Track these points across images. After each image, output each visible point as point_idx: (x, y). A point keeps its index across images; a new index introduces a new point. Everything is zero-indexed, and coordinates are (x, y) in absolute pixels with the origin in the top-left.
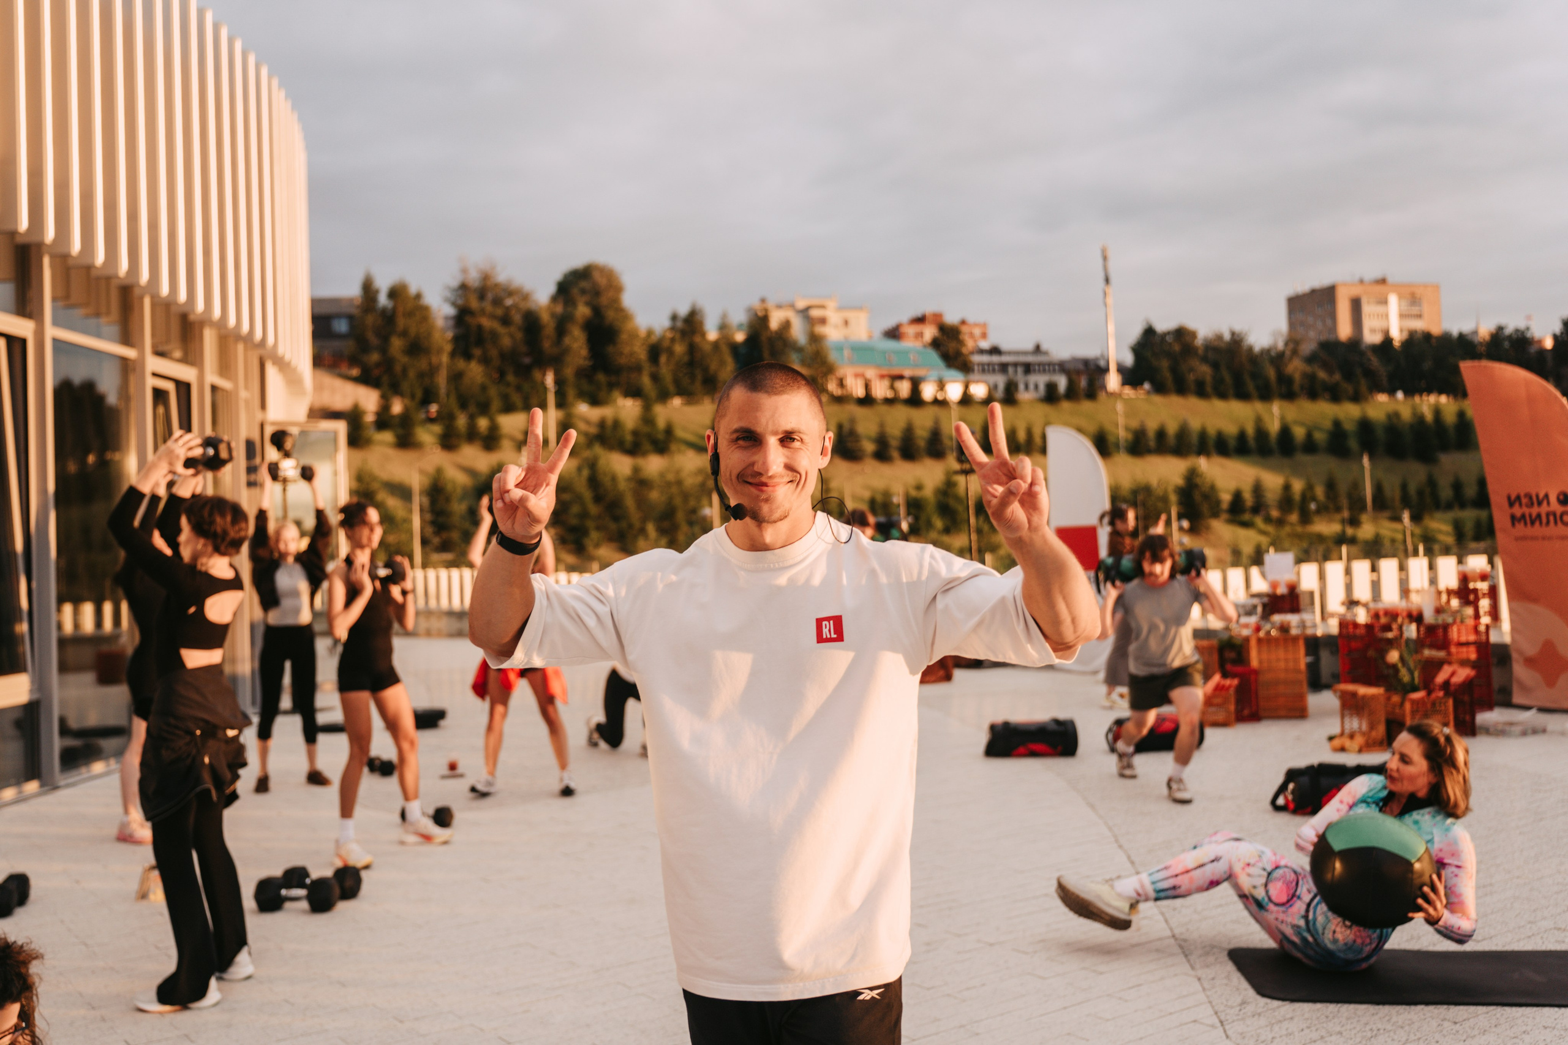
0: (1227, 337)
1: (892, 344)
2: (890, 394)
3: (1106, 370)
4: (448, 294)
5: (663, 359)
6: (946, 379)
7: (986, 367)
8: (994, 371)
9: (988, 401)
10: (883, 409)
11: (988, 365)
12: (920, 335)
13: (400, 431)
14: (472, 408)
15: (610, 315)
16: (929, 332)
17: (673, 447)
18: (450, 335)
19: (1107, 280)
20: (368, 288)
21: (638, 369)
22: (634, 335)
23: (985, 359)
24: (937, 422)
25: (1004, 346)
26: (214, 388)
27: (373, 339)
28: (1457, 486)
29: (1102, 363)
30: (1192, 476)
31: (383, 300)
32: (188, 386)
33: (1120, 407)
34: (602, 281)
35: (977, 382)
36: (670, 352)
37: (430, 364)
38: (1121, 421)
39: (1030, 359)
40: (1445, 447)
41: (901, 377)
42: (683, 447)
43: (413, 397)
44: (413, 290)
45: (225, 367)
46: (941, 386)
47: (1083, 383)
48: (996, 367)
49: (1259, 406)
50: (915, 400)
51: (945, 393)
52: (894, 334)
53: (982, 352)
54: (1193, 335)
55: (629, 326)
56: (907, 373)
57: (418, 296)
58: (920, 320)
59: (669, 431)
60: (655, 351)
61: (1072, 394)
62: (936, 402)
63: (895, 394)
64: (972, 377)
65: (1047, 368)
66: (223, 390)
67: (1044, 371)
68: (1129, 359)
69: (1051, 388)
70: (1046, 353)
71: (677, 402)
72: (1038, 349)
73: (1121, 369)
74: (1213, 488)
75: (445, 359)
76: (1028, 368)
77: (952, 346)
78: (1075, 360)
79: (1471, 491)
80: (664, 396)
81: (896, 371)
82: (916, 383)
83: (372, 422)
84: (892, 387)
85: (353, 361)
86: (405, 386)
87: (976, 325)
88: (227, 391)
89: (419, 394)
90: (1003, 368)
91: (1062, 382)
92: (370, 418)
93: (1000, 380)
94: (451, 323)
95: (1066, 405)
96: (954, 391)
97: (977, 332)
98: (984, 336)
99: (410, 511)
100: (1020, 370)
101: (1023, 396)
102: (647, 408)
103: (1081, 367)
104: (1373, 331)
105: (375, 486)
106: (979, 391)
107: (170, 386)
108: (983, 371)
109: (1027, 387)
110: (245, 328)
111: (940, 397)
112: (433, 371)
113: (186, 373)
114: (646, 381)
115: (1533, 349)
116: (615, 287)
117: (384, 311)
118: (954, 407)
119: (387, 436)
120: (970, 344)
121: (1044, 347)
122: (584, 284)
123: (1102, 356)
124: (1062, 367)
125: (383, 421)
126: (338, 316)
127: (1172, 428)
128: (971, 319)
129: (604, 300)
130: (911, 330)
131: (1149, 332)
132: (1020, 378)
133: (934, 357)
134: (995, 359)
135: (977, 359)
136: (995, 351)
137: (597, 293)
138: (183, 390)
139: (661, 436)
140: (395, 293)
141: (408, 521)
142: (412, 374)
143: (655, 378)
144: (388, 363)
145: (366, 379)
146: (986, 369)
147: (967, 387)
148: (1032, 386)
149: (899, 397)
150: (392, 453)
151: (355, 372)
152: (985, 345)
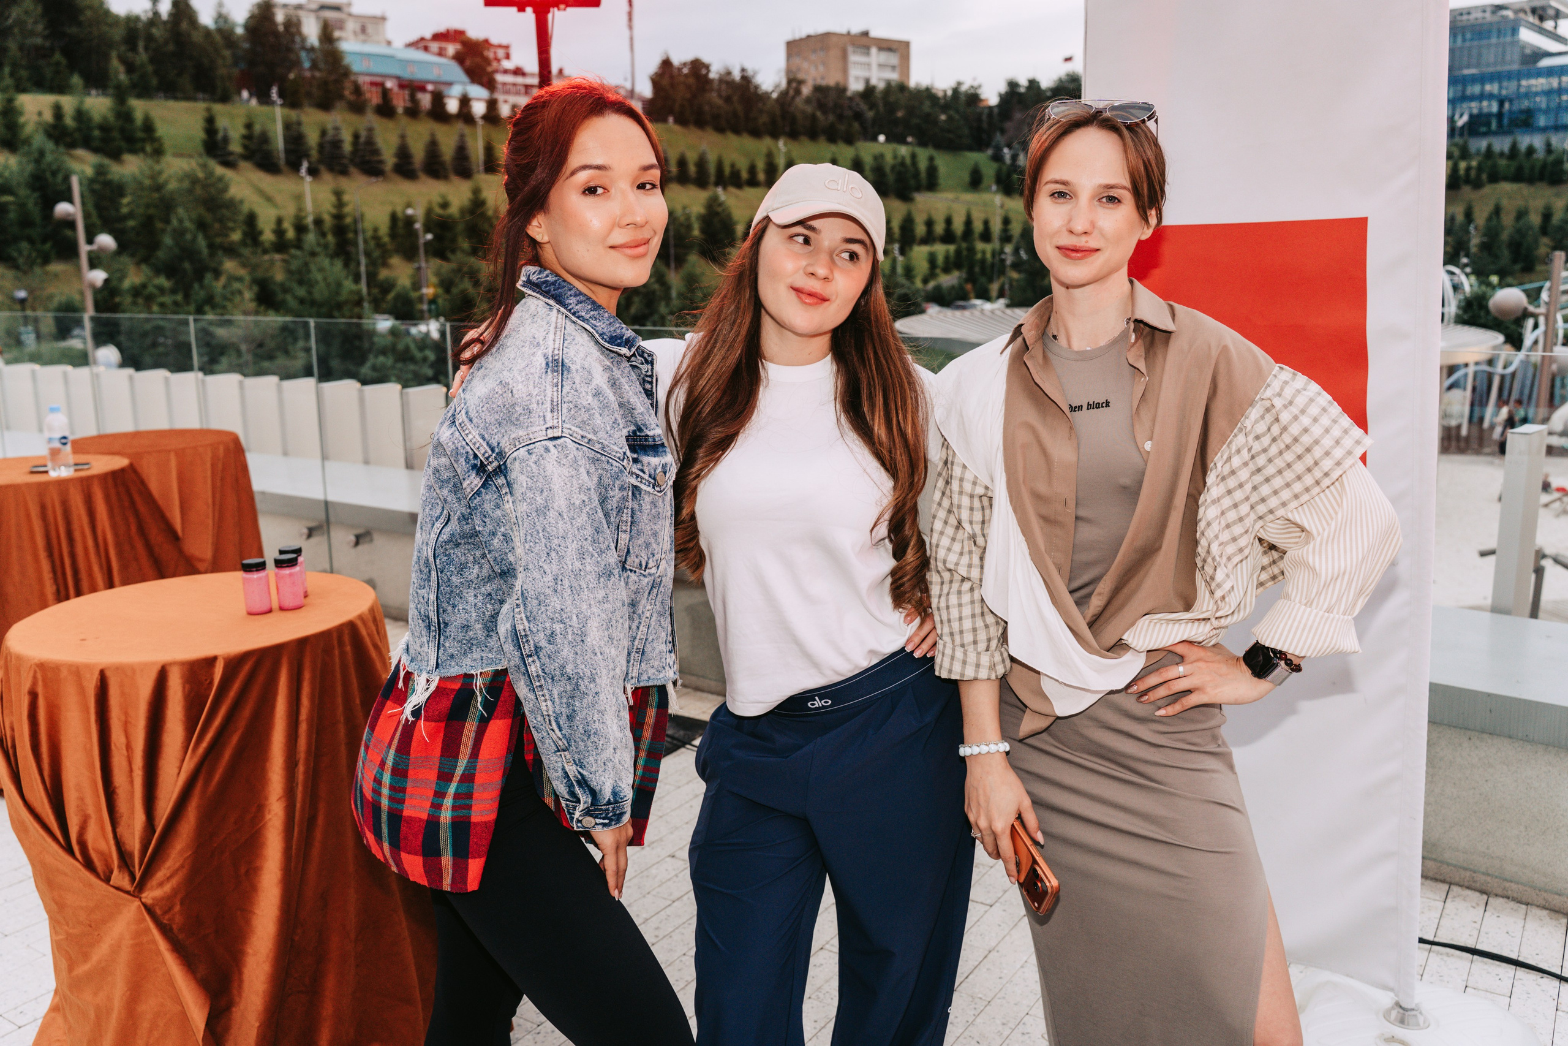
0: (737, 75)
1: (415, 55)
2: (412, 104)
6: (469, 95)
7: (510, 88)
8: (518, 91)
10: (404, 120)
11: (512, 85)
12: (443, 51)
16: (453, 48)
23: (509, 79)
24: (463, 139)
28: (930, 223)
30: (713, 205)
35: (502, 99)
40: (918, 189)
41: (423, 89)
46: (465, 101)
48: (520, 89)
49: (767, 141)
50: (438, 113)
51: (468, 109)
52: (418, 45)
53: (506, 72)
54: (707, 67)
56: (430, 86)
58: (443, 36)
62: (461, 116)
63: (416, 106)
64: (496, 95)
74: (729, 216)
77: (476, 62)
79: (939, 229)
81: (416, 82)
82: (438, 97)
84: (414, 98)
87: (500, 46)
90: (527, 89)
96: (479, 107)
97: (501, 53)
98: (508, 57)
102: (121, 102)
104: (857, 78)
106: (504, 110)
108: (508, 90)
115: (982, 104)
118: (480, 122)
120: (495, 65)
127: (692, 157)
128: (494, 40)
130: (434, 45)
131: (666, 63)
133: (456, 70)
134: (520, 80)
135: (502, 78)
136: (517, 72)
147: (492, 103)
149: (420, 109)
152: (508, 65)
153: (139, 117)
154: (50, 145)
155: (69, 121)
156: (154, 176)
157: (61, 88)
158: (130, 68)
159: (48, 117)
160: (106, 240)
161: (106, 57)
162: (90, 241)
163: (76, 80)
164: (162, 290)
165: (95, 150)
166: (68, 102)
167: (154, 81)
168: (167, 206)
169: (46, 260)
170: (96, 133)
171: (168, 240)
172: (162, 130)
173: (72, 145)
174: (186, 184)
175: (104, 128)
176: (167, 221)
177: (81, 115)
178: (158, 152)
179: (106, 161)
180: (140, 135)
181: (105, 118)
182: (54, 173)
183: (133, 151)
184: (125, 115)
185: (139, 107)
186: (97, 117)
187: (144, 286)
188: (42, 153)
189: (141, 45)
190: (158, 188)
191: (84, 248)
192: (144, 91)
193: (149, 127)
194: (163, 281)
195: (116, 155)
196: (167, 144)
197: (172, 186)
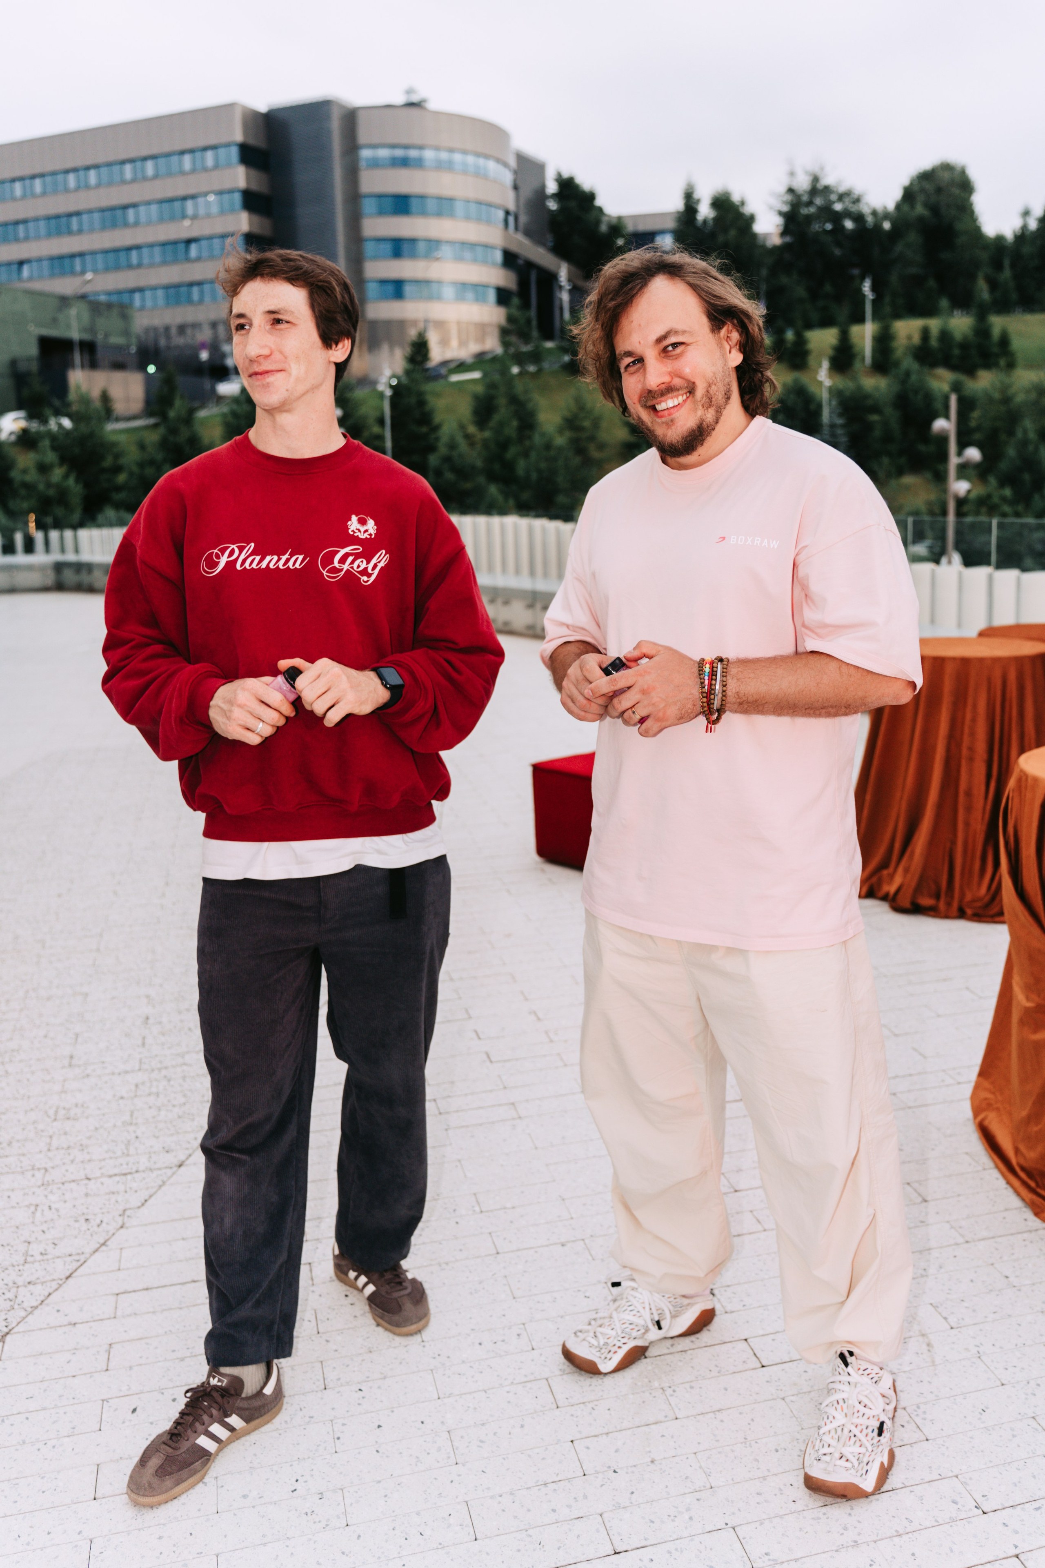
117: (705, 223)
126: (662, 232)
153: (996, 332)
154: (915, 366)
155: (934, 343)
156: (1004, 389)
157: (928, 311)
158: (993, 285)
159: (916, 339)
160: (973, 454)
161: (972, 277)
162: (960, 453)
163: (944, 303)
164: (1004, 499)
165: (952, 367)
166: (934, 324)
167: (1014, 296)
168: (1012, 418)
169: (900, 472)
170: (956, 352)
171: (1011, 452)
172: (1017, 344)
173: (934, 365)
174: (1033, 396)
175: (964, 346)
176: (1011, 433)
177: (945, 335)
178: (1011, 365)
179: (962, 378)
180: (995, 350)
181: (965, 337)
182: (916, 392)
183: (987, 366)
184: (982, 331)
185: (998, 323)
186: (958, 336)
187: (989, 496)
188: (908, 374)
189: (1007, 262)
190: (1006, 400)
191: (954, 461)
192: (1003, 306)
193: (1005, 341)
194: (1008, 492)
195: (971, 371)
196: (1020, 357)
197: (1020, 398)
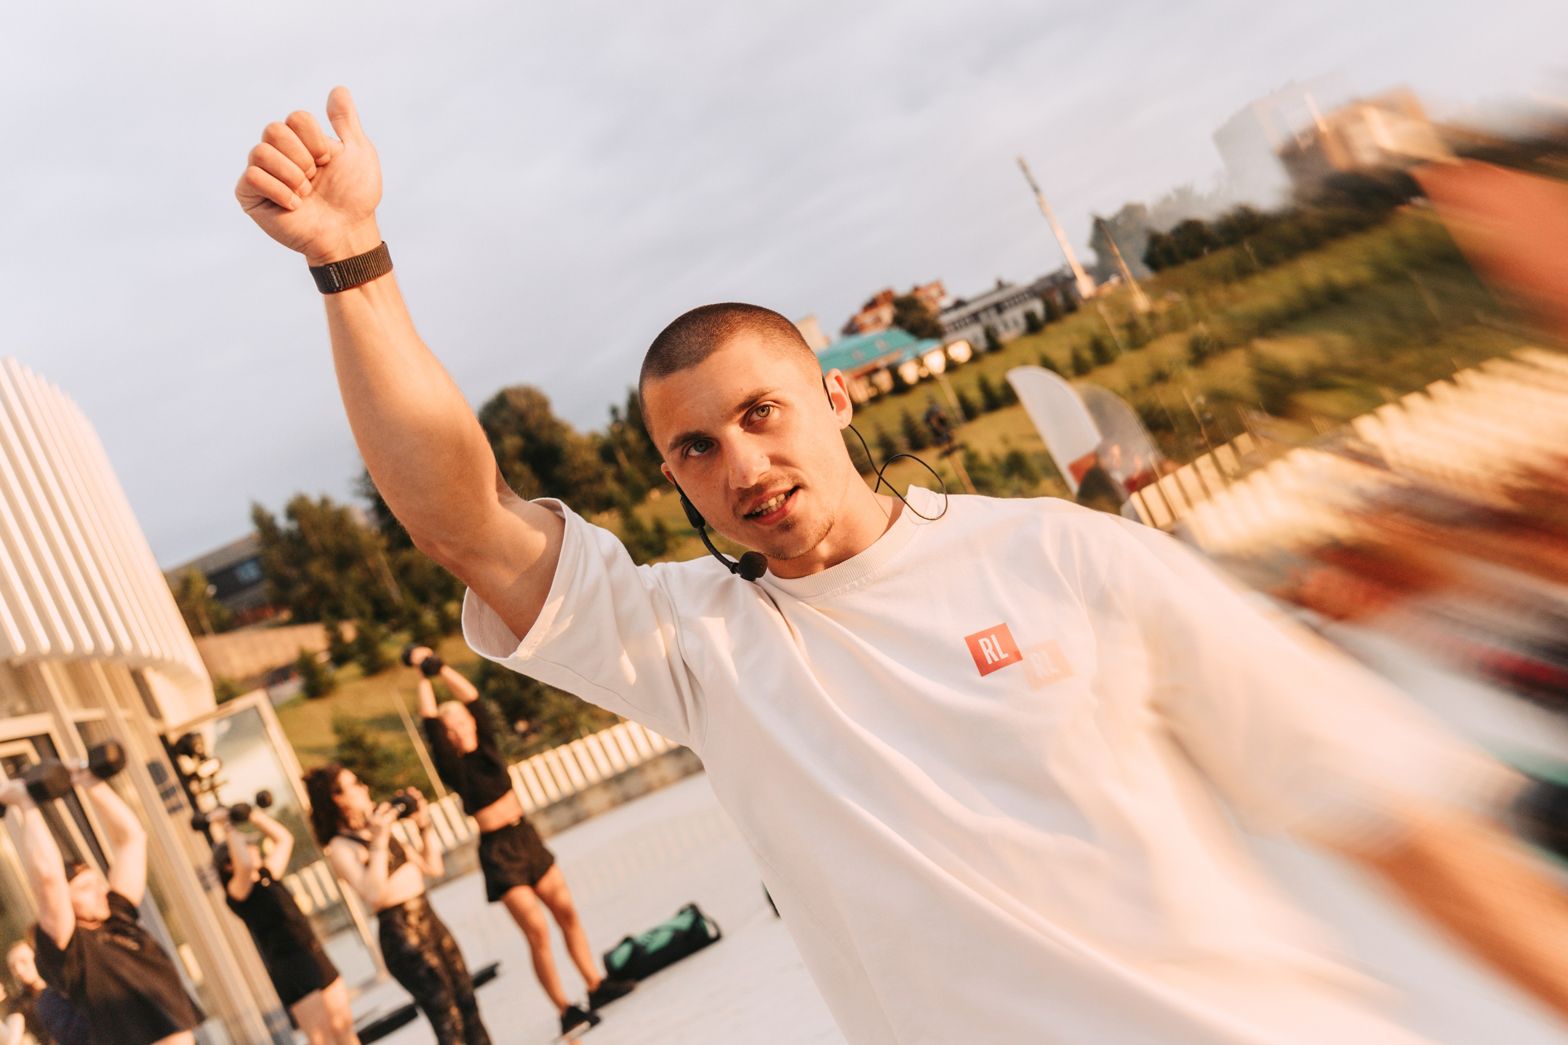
1: (854, 341)
2: (872, 392)
3: (1073, 279)
4: (358, 487)
5: (621, 457)
6: (922, 353)
7: (957, 325)
8: (966, 324)
9: (975, 357)
10: (873, 410)
11: (958, 321)
12: (878, 321)
13: (363, 658)
14: (435, 598)
15: (545, 435)
16: (886, 313)
17: (671, 544)
18: (375, 529)
19: (1036, 190)
20: (262, 520)
21: (600, 478)
22: (578, 446)
23: (953, 316)
24: (932, 401)
25: (967, 294)
26: (81, 727)
27: (293, 573)
29: (1068, 273)
31: (283, 523)
32: (47, 737)
33: (1102, 308)
34: (521, 403)
35: (953, 343)
36: (624, 444)
37: (368, 570)
38: (1110, 320)
39: (997, 297)
41: (876, 370)
42: (682, 539)
43: (362, 614)
44: (315, 498)
45: (86, 694)
46: (920, 361)
47: (1058, 299)
48: (967, 321)
49: (1231, 251)
50: (900, 387)
51: (927, 368)
52: (852, 329)
53: (947, 310)
55: (569, 437)
56: (882, 363)
57: (325, 502)
58: (872, 305)
59: (660, 529)
60: (607, 452)
61: (1052, 315)
62: (922, 380)
63: (878, 390)
64: (949, 338)
65: (1017, 300)
66: (95, 722)
67: (1016, 304)
68: (1091, 257)
69: (1030, 317)
70: (1010, 286)
71: (655, 495)
72: (1000, 286)
73: (1089, 271)
75: (382, 558)
76: (999, 308)
77: (913, 317)
78: (1041, 281)
80: (639, 495)
81: (868, 365)
82: (894, 371)
83: (328, 661)
84: (872, 384)
85: (279, 603)
86: (349, 608)
87: (930, 286)
88: (100, 721)
89: (368, 608)
90: (975, 317)
91: (1037, 307)
92: (323, 658)
93: (976, 331)
94: (373, 516)
95: (1052, 329)
96: (935, 362)
97: (934, 292)
98: (942, 293)
99: (408, 740)
100: (993, 312)
101: (1006, 336)
102: (626, 515)
103: (1049, 284)
105: (359, 729)
106: (960, 352)
107: (26, 747)
108: (956, 329)
109: (1006, 326)
110: (88, 645)
111: (924, 373)
112: (373, 577)
113: (38, 724)
114: (612, 487)
116: (536, 402)
117: (290, 536)
118: (943, 378)
119: (352, 670)
120: (932, 308)
121: (1006, 279)
122: (505, 414)
123: (1064, 266)
124: (1033, 292)
125: (340, 655)
126: (241, 563)
127: (1161, 308)
128: (922, 283)
129: (532, 422)
130: (868, 319)
131: (1099, 223)
132: (995, 320)
133: (900, 336)
134: (963, 312)
135: (945, 319)
136: (959, 304)
137: (522, 417)
138: (43, 744)
139: (653, 538)
140: (293, 512)
141: (411, 751)
142: (350, 590)
143: (621, 478)
144: (321, 591)
145: (303, 617)
146: (958, 326)
147: (945, 352)
148: (1011, 324)
149: (883, 392)
150: (365, 684)
151: (285, 615)
152: (946, 302)
